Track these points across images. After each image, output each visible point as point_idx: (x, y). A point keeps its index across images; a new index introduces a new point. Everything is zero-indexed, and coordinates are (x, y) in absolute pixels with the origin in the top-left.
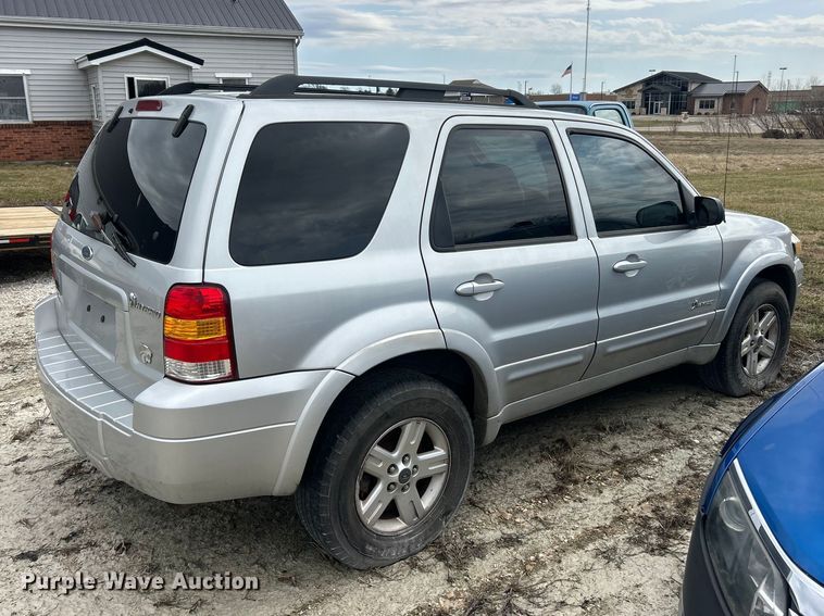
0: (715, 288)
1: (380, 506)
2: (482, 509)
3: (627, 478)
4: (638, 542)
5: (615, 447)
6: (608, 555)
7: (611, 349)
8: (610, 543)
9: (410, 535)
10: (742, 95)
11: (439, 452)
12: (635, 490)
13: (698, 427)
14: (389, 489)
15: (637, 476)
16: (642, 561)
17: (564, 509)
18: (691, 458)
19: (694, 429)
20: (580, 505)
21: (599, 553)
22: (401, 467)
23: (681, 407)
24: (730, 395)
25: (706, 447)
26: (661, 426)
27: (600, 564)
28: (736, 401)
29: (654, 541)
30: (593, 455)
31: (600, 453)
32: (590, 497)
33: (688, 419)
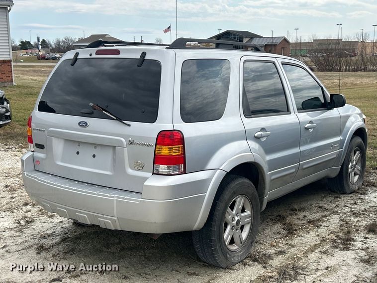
0: (338, 139)
1: (230, 236)
2: (260, 243)
3: (318, 227)
4: (336, 247)
5: (305, 216)
6: (326, 253)
7: (305, 167)
8: (325, 249)
9: (240, 252)
10: (275, 45)
11: (248, 213)
12: (323, 231)
13: (337, 206)
14: (232, 229)
15: (321, 226)
16: (340, 254)
17: (296, 240)
18: (340, 218)
19: (335, 207)
20: (303, 238)
21: (322, 252)
22: (237, 218)
23: (324, 199)
24: (344, 193)
25: (344, 213)
26: (320, 207)
27: (324, 256)
28: (348, 195)
29: (342, 247)
30: (296, 220)
31: (299, 219)
32: (305, 235)
33: (331, 204)
